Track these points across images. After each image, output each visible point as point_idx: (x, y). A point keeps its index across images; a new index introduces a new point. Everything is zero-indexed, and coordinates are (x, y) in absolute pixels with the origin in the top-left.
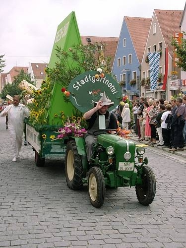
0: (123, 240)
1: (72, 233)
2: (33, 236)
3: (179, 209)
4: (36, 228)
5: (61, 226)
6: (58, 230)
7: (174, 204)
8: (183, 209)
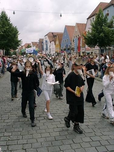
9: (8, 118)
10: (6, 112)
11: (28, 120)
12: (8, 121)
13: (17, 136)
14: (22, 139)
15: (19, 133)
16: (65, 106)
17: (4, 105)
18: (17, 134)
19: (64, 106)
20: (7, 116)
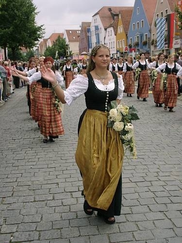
0: (130, 163)
4: (66, 155)
9: (12, 194)
10: (8, 180)
11: (54, 197)
12: (11, 200)
13: (28, 233)
14: (39, 239)
15: (34, 226)
16: (134, 167)
17: (6, 165)
18: (28, 229)
19: (130, 168)
20: (10, 189)
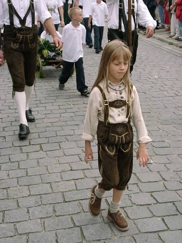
1: (47, 108)
2: (13, 111)
3: (145, 85)
5: (38, 102)
6: (35, 106)
7: (141, 81)
8: (148, 85)
